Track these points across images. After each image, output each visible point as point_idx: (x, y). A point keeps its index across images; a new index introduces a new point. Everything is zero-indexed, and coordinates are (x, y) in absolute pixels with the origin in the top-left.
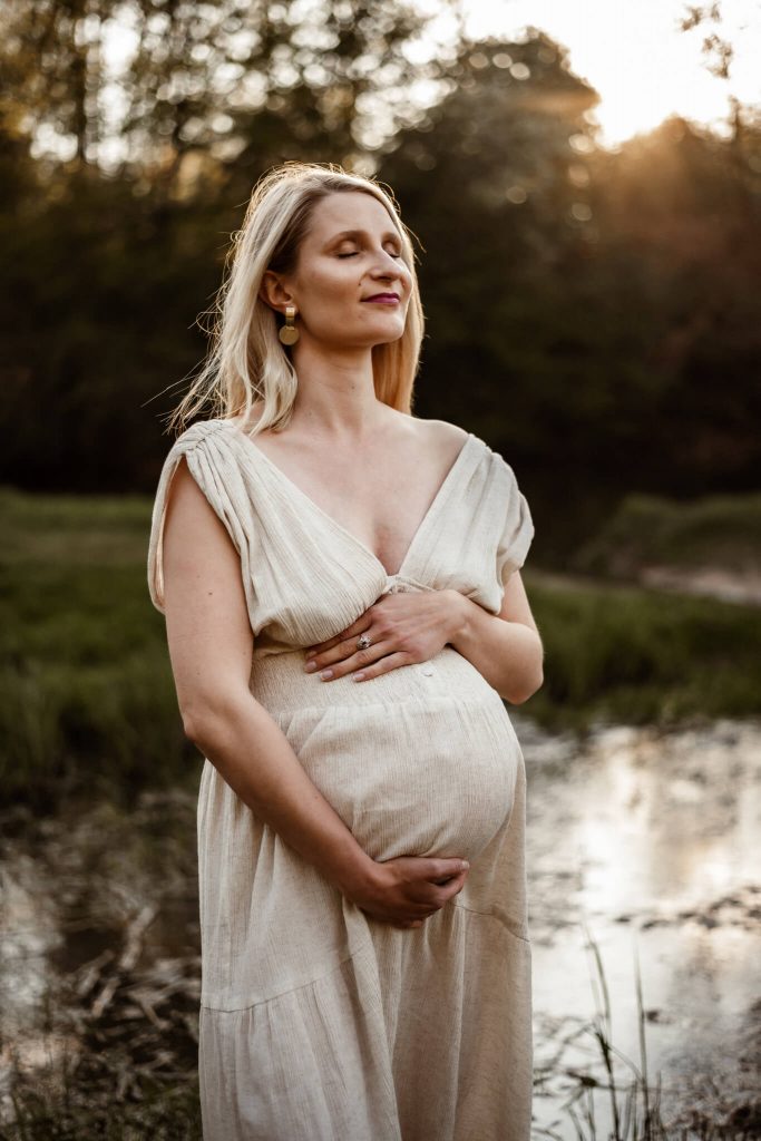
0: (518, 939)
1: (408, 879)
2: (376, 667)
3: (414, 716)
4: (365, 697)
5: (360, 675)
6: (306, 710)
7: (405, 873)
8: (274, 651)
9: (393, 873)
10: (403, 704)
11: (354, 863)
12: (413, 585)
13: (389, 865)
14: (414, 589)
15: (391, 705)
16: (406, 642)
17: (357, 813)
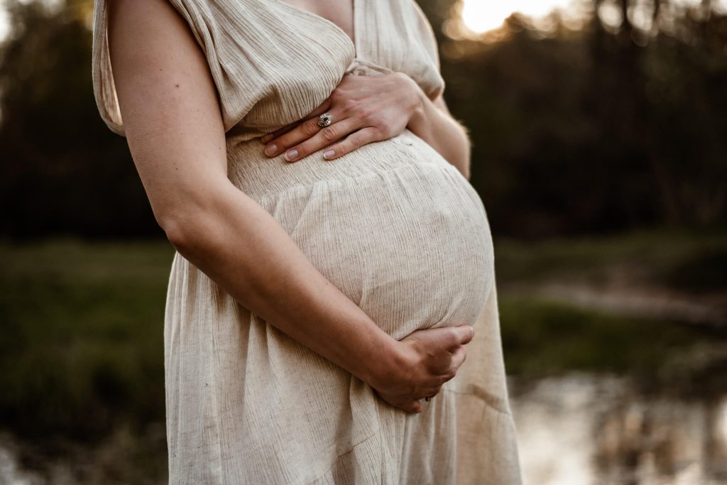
0: (502, 415)
1: (431, 353)
2: (346, 143)
3: (410, 180)
4: (354, 169)
5: (329, 152)
6: (292, 189)
7: (428, 346)
8: (246, 138)
9: (417, 350)
10: (397, 171)
11: (380, 345)
12: (372, 68)
13: (410, 342)
14: (374, 71)
15: (384, 173)
16: (371, 117)
17: (366, 289)
